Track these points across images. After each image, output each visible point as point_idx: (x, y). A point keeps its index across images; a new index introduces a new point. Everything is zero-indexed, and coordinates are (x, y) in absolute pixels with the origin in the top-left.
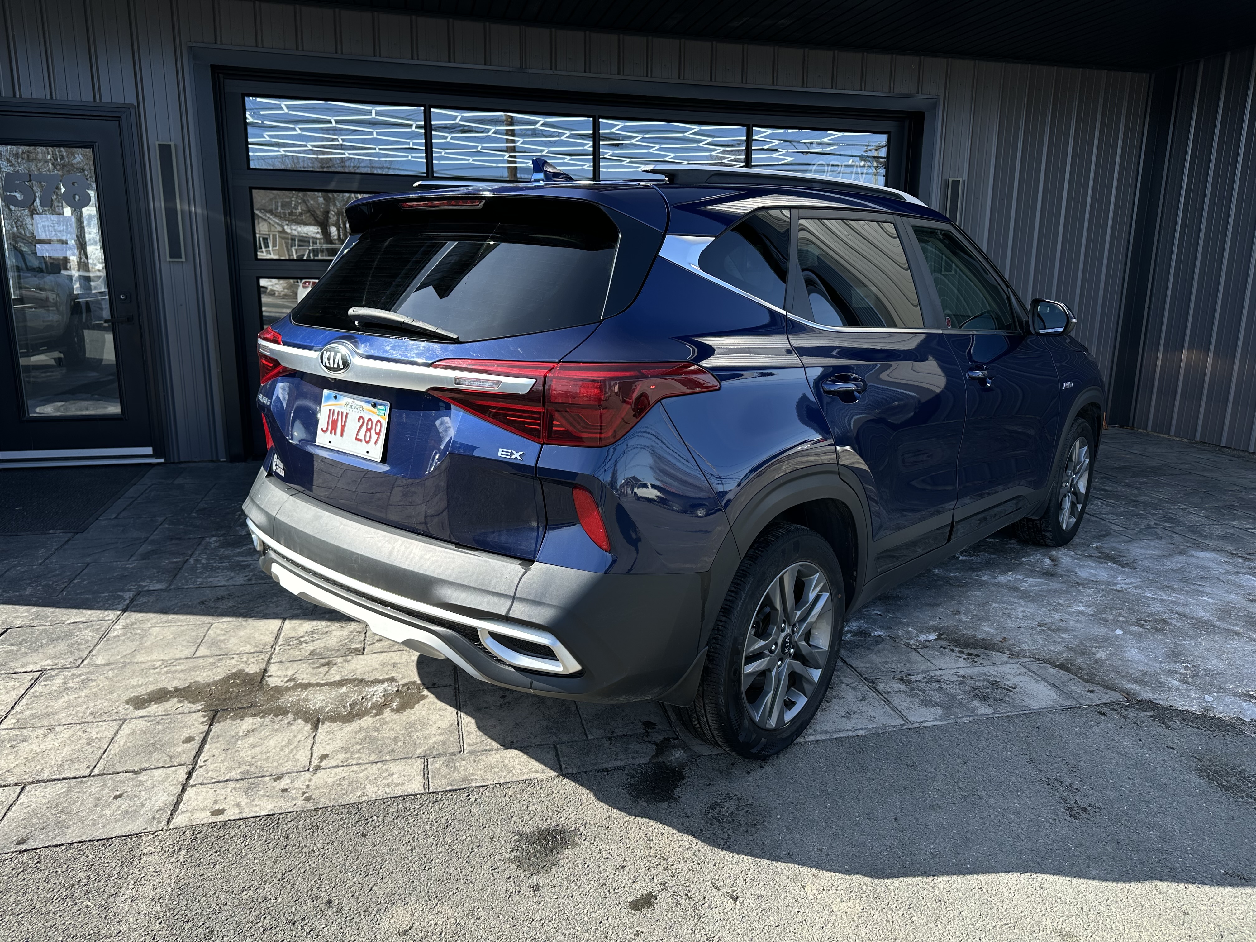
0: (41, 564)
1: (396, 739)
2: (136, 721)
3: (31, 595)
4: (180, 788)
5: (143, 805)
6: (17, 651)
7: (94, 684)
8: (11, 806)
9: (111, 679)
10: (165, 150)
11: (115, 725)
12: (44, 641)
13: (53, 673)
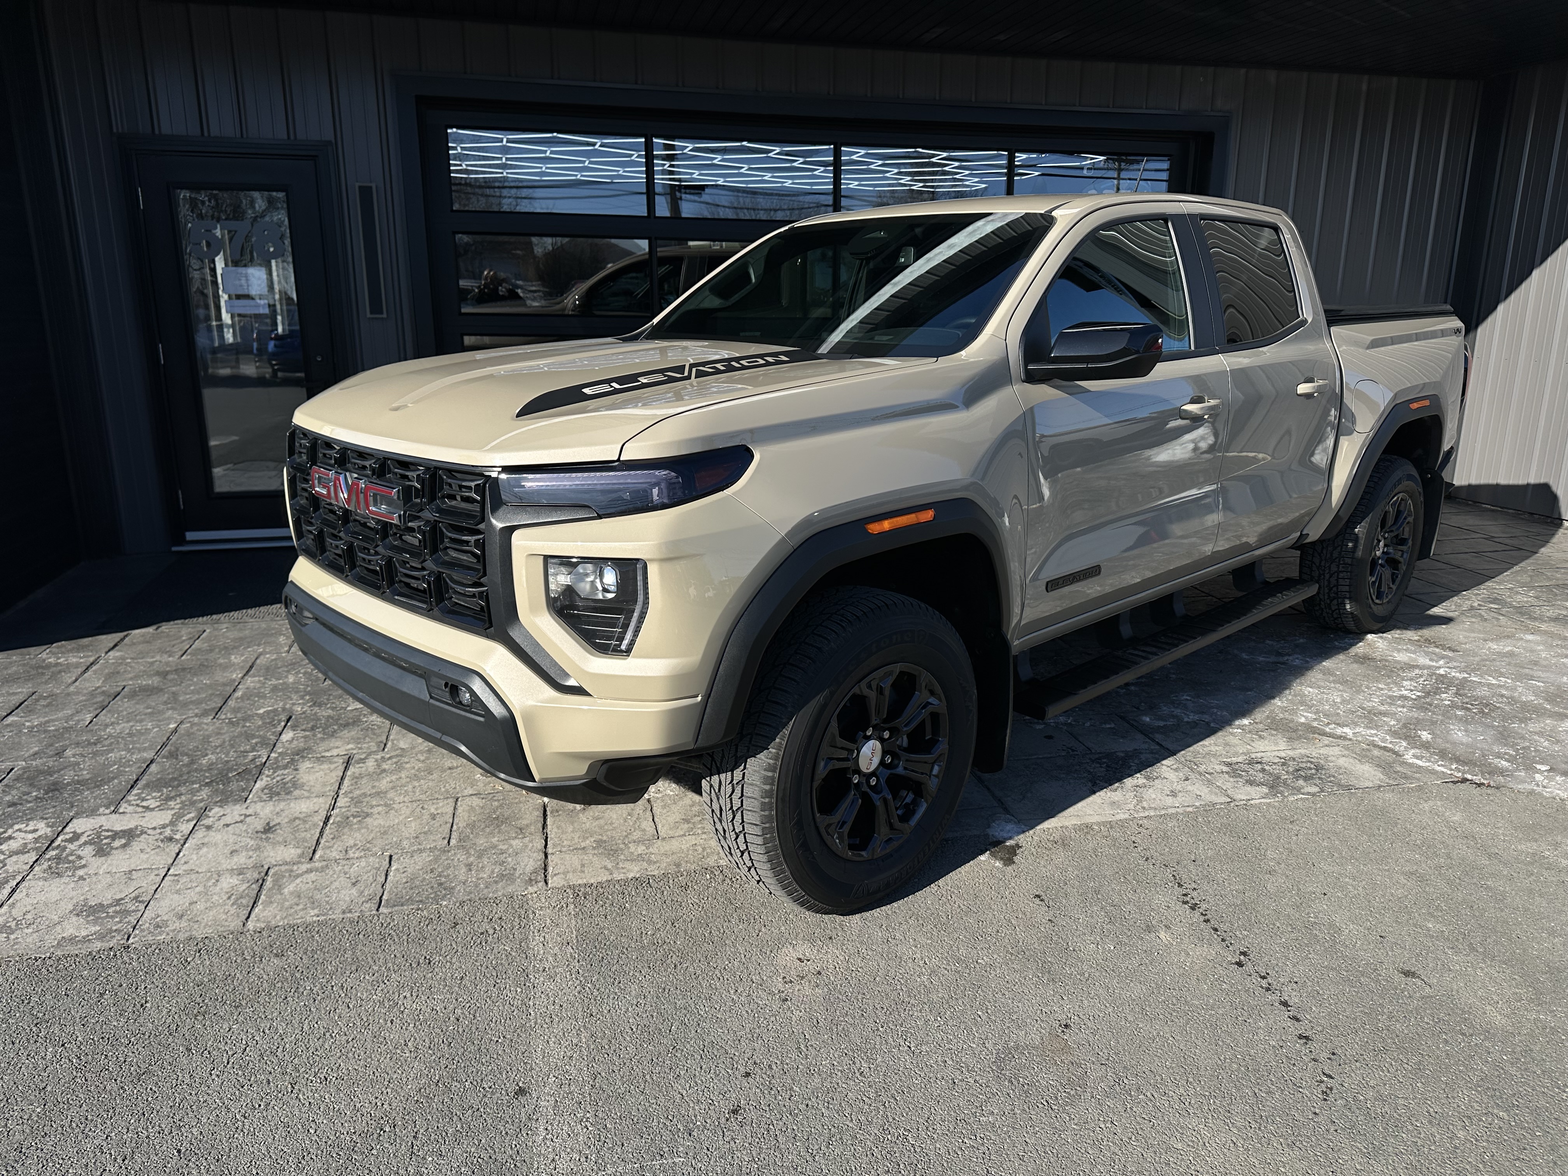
4: (541, 854)
5: (515, 869)
6: (312, 735)
8: (387, 871)
10: (365, 193)
12: (335, 727)
13: (361, 757)
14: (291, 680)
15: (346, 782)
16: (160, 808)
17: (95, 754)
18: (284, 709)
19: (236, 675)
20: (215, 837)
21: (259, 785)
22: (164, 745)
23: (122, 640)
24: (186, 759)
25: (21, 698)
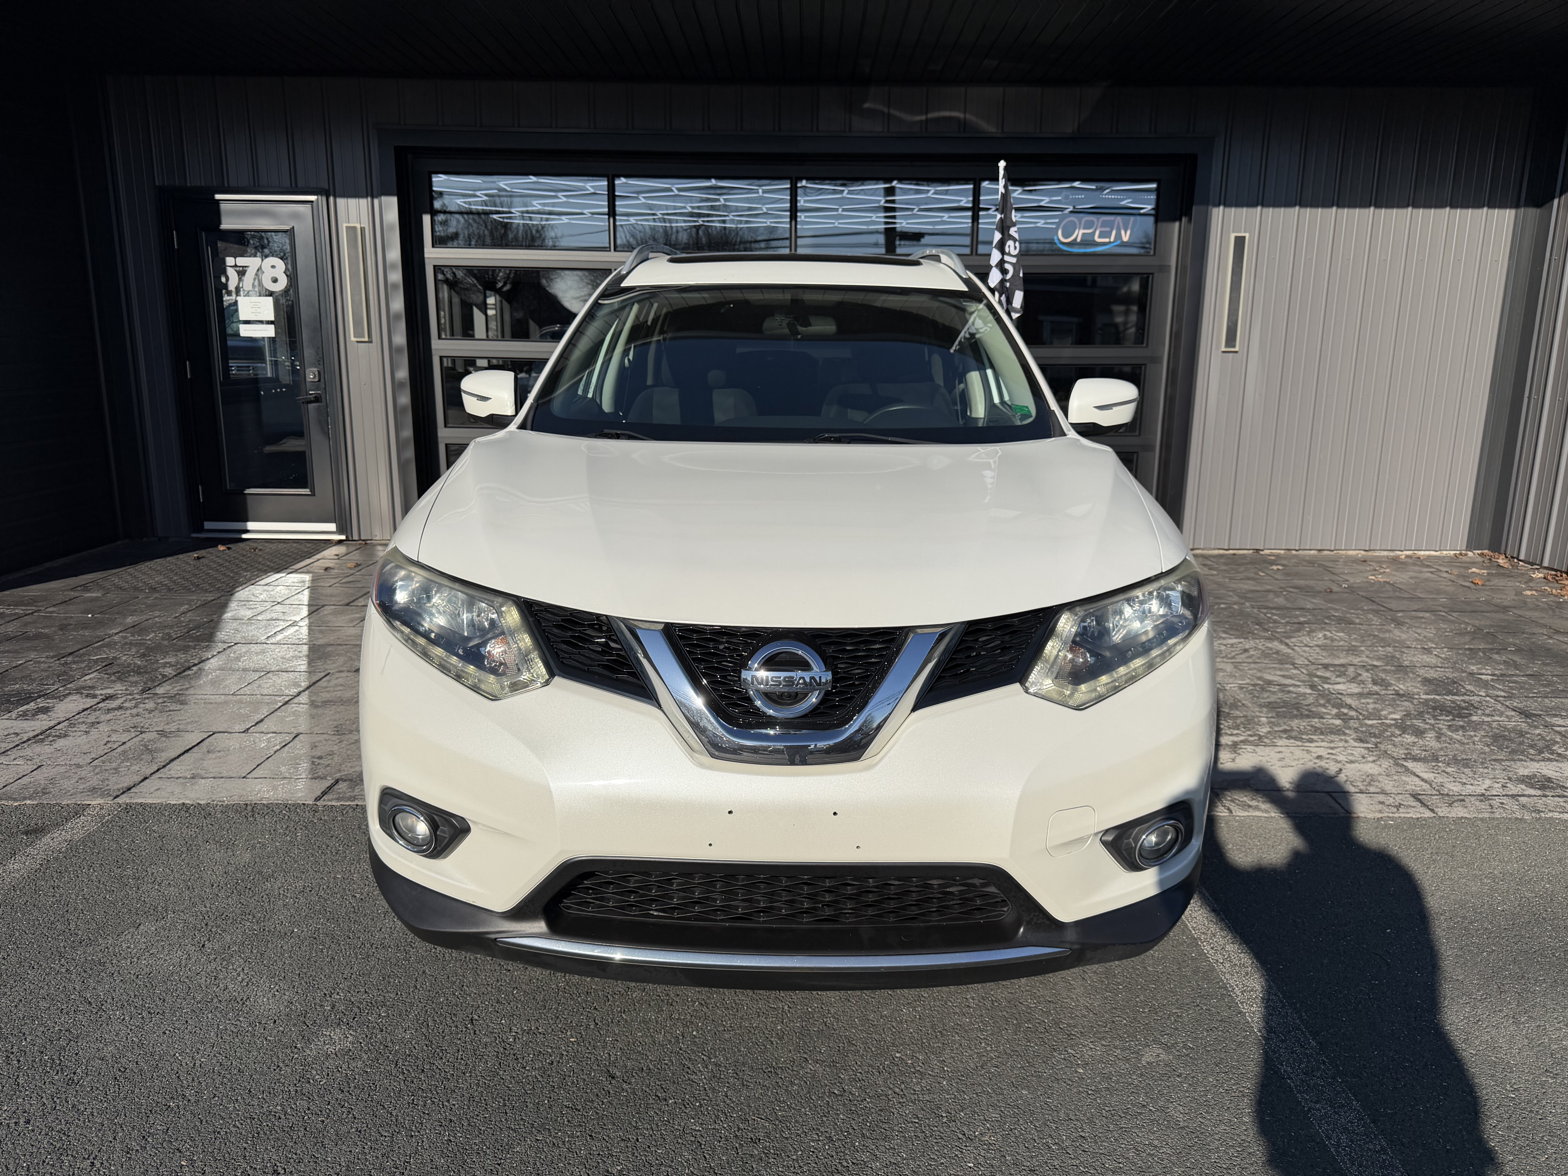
0: (176, 617)
1: (328, 765)
2: (151, 733)
3: (149, 640)
4: (142, 778)
5: (108, 785)
6: (108, 678)
7: (143, 706)
8: (24, 776)
9: (158, 704)
10: (352, 232)
11: (133, 735)
12: (132, 674)
13: (119, 696)
18: (115, 657)
19: (113, 631)
21: (25, 707)
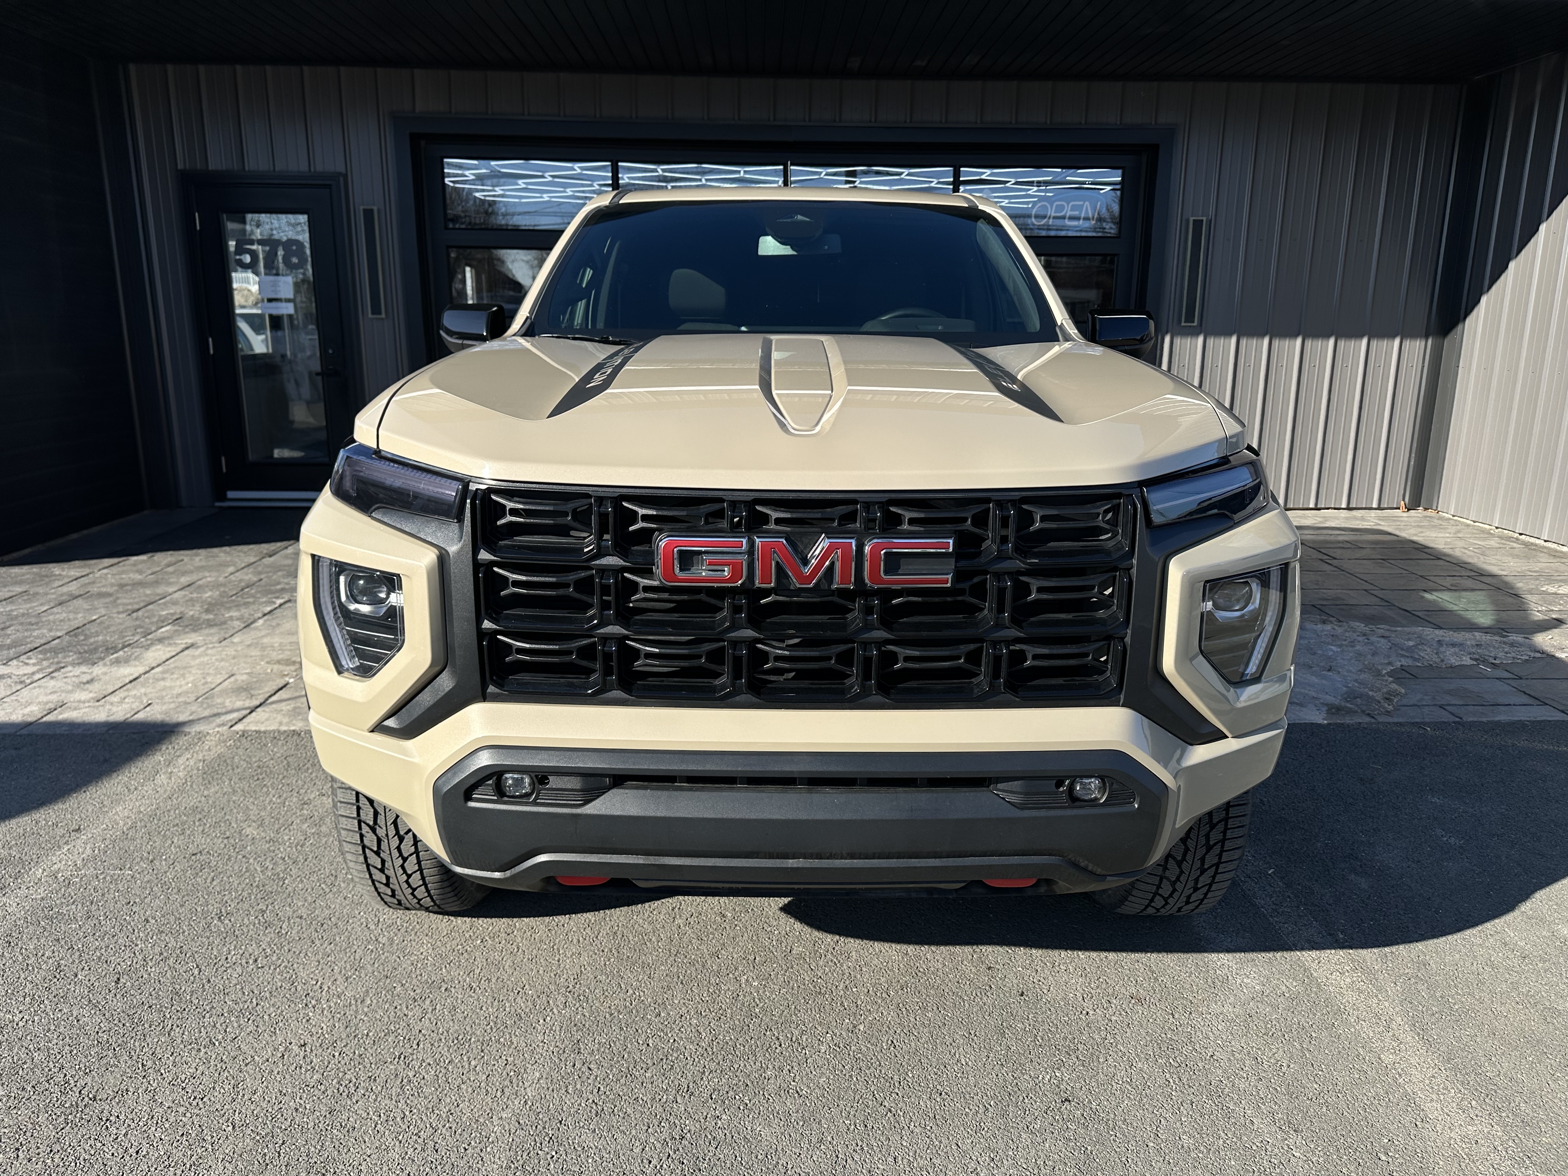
0: (226, 577)
2: (241, 675)
4: (249, 710)
6: (182, 630)
7: (225, 653)
9: (238, 651)
10: (368, 214)
12: (204, 626)
13: (200, 645)
14: (207, 595)
15: (173, 659)
16: (34, 665)
17: (26, 630)
18: (181, 613)
19: (171, 590)
20: (53, 683)
21: (113, 656)
22: (78, 628)
23: (119, 562)
24: (82, 638)
25: (14, 594)
